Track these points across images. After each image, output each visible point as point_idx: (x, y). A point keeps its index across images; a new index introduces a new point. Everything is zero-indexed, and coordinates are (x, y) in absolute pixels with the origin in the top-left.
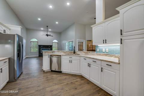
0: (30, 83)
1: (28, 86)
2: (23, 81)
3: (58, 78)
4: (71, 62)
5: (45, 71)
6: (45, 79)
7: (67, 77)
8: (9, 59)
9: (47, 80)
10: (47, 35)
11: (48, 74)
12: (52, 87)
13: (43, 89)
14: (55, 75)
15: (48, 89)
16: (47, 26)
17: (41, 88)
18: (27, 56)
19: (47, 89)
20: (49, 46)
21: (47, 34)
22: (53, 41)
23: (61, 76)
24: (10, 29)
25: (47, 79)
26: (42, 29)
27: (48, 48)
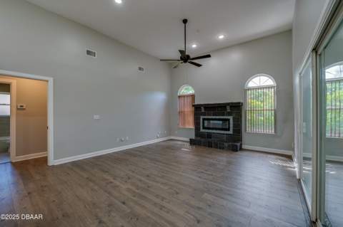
16: (185, 21)
18: (172, 137)
20: (228, 108)
27: (224, 115)
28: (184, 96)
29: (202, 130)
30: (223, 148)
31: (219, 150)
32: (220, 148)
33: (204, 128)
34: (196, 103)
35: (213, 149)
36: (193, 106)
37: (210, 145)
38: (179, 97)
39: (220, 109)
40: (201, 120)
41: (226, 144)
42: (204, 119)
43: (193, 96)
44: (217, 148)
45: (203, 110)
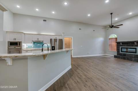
20: (135, 43)
27: (133, 46)
28: (112, 39)
29: (120, 52)
30: (132, 60)
31: (129, 61)
32: (130, 60)
33: (122, 51)
34: (117, 41)
35: (126, 60)
36: (116, 42)
37: (124, 59)
38: (110, 39)
39: (130, 44)
40: (120, 48)
41: (133, 59)
42: (122, 48)
43: (116, 39)
44: (128, 60)
45: (121, 44)
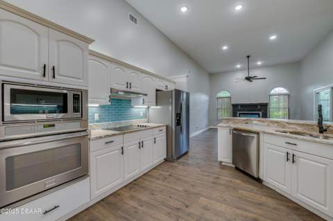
0: (185, 173)
1: (181, 178)
2: (181, 167)
3: (240, 191)
4: (291, 158)
5: (223, 164)
6: (211, 179)
7: (271, 202)
8: (167, 126)
9: (214, 183)
10: (248, 79)
11: (225, 172)
12: (214, 202)
13: (196, 194)
14: (239, 181)
15: (203, 201)
16: (248, 57)
17: (194, 191)
18: (211, 127)
19: (202, 198)
20: (259, 107)
21: (247, 76)
22: (272, 92)
23: (251, 191)
24: (174, 83)
25: (214, 181)
26: (238, 66)
40: (238, 114)
43: (230, 98)
45: (239, 108)
